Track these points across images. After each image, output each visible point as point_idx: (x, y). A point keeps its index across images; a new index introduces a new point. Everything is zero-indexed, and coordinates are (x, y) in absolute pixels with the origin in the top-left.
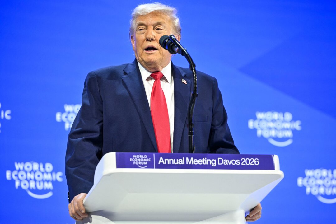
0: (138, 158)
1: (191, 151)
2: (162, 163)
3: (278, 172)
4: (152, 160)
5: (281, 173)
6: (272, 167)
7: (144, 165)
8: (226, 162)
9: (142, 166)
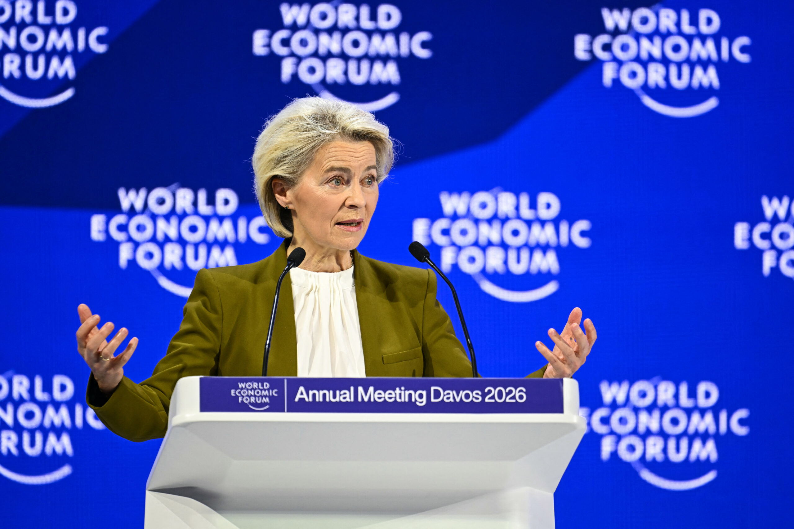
2: (302, 400)
7: (262, 405)
8: (449, 396)
9: (258, 407)
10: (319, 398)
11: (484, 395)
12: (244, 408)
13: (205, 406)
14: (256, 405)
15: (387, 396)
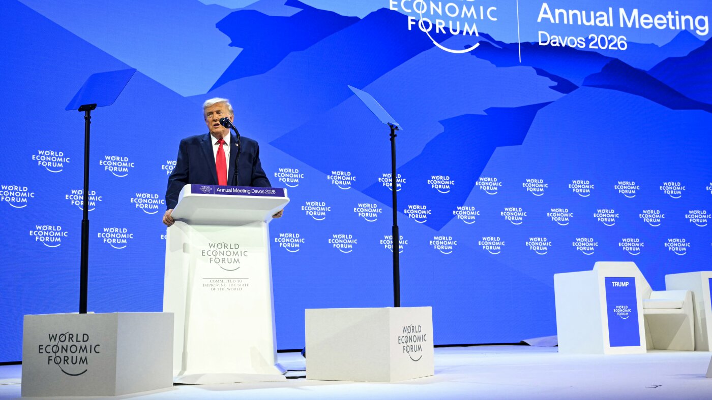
0: (204, 188)
1: (236, 185)
2: (218, 191)
3: (286, 198)
4: (213, 189)
5: (288, 199)
6: (283, 195)
7: (208, 192)
8: (256, 192)
9: (207, 193)
10: (223, 191)
11: (265, 192)
12: (203, 193)
13: (193, 192)
14: (206, 192)
15: (240, 191)
